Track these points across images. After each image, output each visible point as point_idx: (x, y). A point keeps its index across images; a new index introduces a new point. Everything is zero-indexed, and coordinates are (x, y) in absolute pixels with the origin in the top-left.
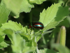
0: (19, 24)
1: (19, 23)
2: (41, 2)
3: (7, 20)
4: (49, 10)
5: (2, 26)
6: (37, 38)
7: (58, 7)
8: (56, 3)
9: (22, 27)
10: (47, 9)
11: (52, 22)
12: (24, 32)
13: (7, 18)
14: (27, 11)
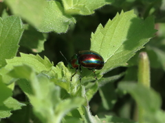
0: (43, 58)
1: (45, 57)
2: (91, 10)
3: (17, 50)
4: (109, 25)
5: (6, 64)
6: (88, 93)
7: (131, 18)
8: (124, 12)
9: (51, 66)
10: (107, 25)
11: (119, 52)
12: (56, 74)
13: (16, 47)
14: (61, 29)
